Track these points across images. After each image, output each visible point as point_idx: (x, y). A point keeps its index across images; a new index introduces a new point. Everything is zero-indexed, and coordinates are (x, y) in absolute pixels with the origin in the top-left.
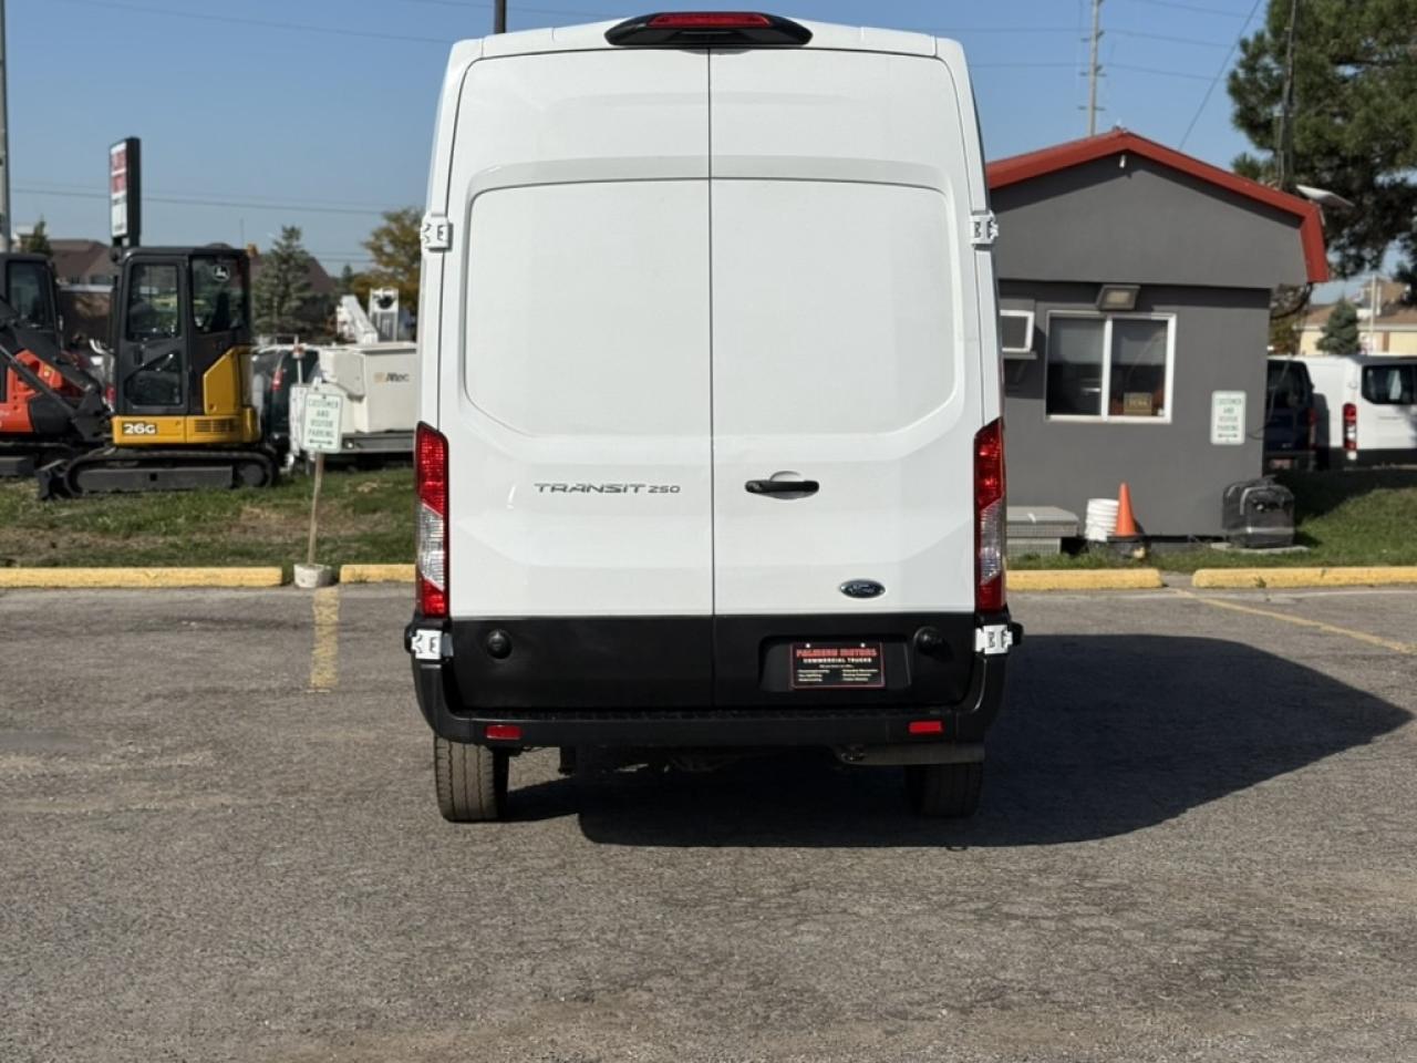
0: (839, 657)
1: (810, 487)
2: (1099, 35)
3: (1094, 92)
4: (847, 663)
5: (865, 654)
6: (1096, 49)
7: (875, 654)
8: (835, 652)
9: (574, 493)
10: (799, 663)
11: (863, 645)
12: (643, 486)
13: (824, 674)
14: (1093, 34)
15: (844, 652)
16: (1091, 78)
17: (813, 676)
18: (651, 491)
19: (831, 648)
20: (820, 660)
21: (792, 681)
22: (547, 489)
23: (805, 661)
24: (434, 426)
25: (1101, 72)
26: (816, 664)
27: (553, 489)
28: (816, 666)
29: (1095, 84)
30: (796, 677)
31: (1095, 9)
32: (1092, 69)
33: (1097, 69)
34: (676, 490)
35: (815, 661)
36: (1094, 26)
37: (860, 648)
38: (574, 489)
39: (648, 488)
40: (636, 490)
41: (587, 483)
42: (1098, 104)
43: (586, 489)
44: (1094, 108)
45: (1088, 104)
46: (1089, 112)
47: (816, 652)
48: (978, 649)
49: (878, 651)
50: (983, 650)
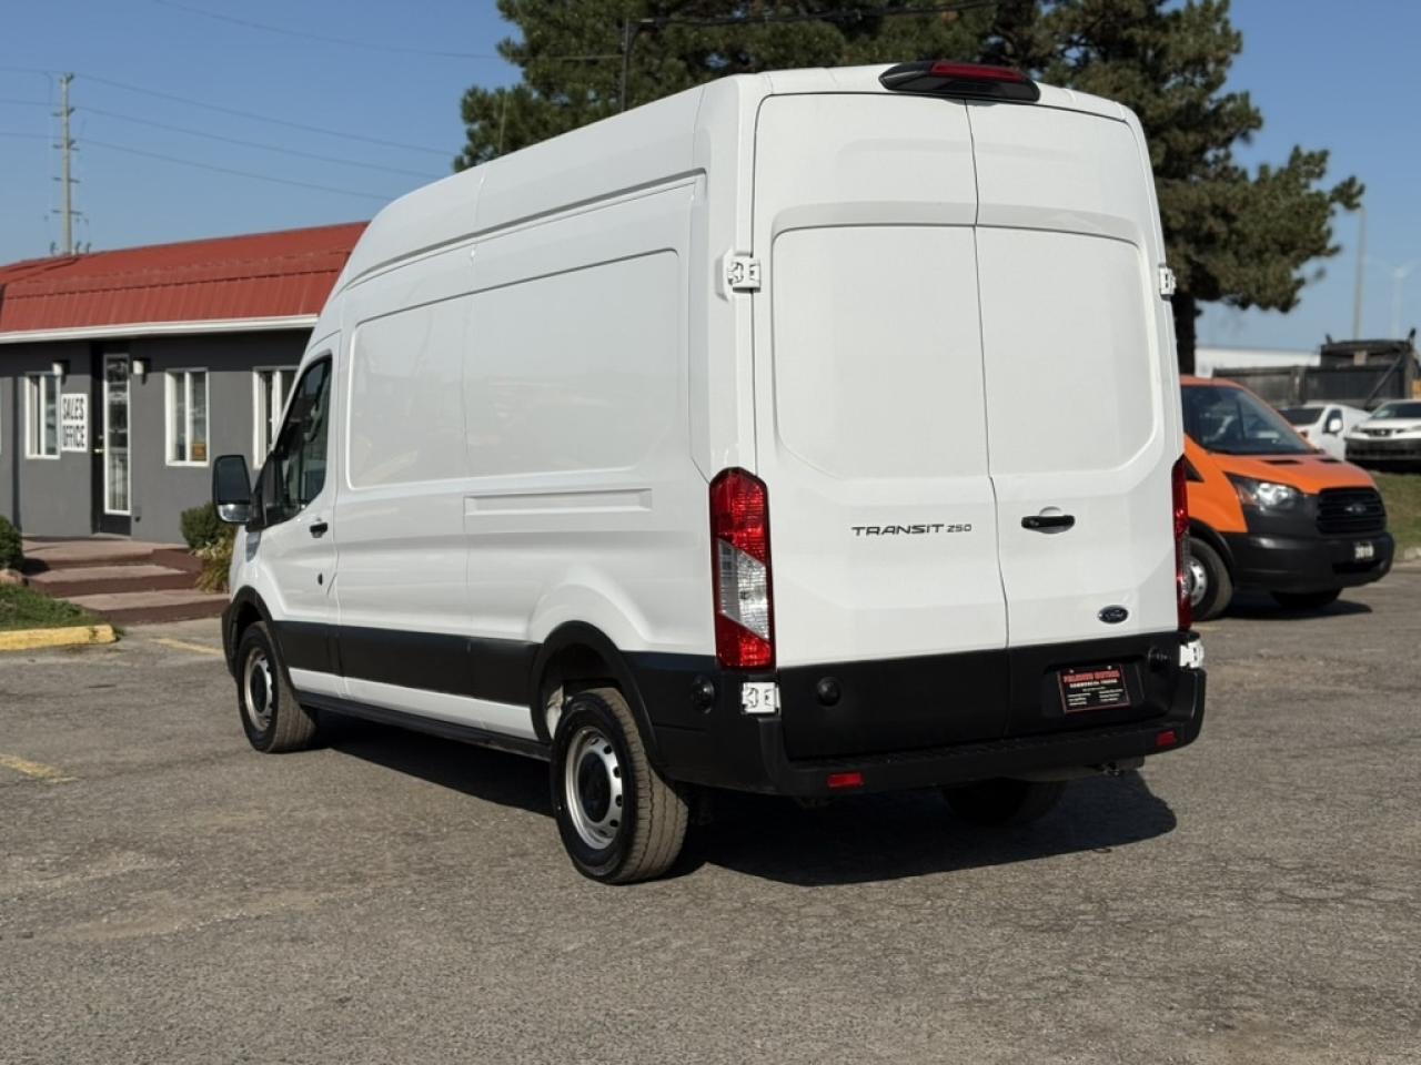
0: (1094, 680)
1: (1067, 522)
2: (70, 111)
3: (68, 164)
4: (1101, 685)
5: (1111, 676)
6: (67, 124)
7: (1118, 675)
8: (1090, 676)
9: (886, 534)
10: (1068, 690)
11: (1109, 667)
12: (942, 525)
13: (1087, 697)
14: (64, 109)
15: (1098, 675)
16: (65, 150)
17: (1078, 700)
18: (949, 531)
19: (1088, 672)
20: (1082, 685)
21: (1065, 707)
22: (863, 532)
23: (1072, 686)
24: (753, 471)
25: (74, 146)
26: (1081, 687)
27: (868, 532)
28: (1079, 690)
29: (68, 157)
30: (1067, 703)
31: (64, 86)
32: (64, 143)
33: (70, 143)
34: (968, 528)
35: (1078, 685)
36: (64, 102)
37: (1107, 670)
38: (886, 531)
39: (946, 528)
40: (937, 531)
41: (896, 525)
42: (73, 176)
43: (895, 530)
44: (70, 180)
45: (64, 177)
46: (65, 183)
47: (1079, 677)
48: (1183, 663)
49: (1119, 671)
50: (1188, 664)
